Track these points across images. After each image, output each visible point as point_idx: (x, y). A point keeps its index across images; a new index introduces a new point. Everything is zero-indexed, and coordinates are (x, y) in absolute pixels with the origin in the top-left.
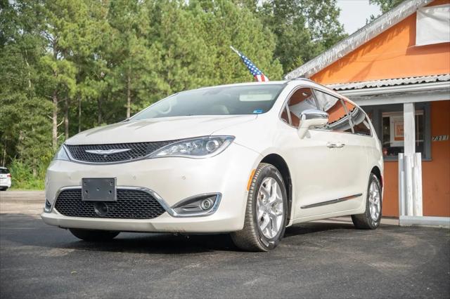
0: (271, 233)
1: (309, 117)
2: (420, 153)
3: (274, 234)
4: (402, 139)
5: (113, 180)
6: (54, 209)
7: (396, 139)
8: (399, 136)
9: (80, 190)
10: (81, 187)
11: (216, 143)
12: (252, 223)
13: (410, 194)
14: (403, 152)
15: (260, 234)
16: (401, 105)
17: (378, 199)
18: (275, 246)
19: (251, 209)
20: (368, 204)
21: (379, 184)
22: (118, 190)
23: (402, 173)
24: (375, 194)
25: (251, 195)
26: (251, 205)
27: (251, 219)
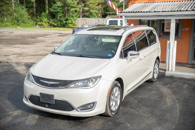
0: (115, 108)
1: (131, 55)
2: (176, 41)
3: (117, 107)
4: (170, 28)
5: (53, 96)
6: (29, 101)
7: (167, 28)
8: (168, 27)
9: (39, 97)
10: (39, 96)
11: (94, 80)
12: (108, 109)
13: (171, 58)
14: (169, 40)
15: (112, 111)
16: (170, 20)
17: (158, 69)
18: (117, 113)
19: (108, 104)
20: (154, 73)
21: (158, 63)
22: (55, 100)
23: (168, 49)
24: (156, 68)
25: (108, 99)
26: (108, 103)
27: (108, 108)
